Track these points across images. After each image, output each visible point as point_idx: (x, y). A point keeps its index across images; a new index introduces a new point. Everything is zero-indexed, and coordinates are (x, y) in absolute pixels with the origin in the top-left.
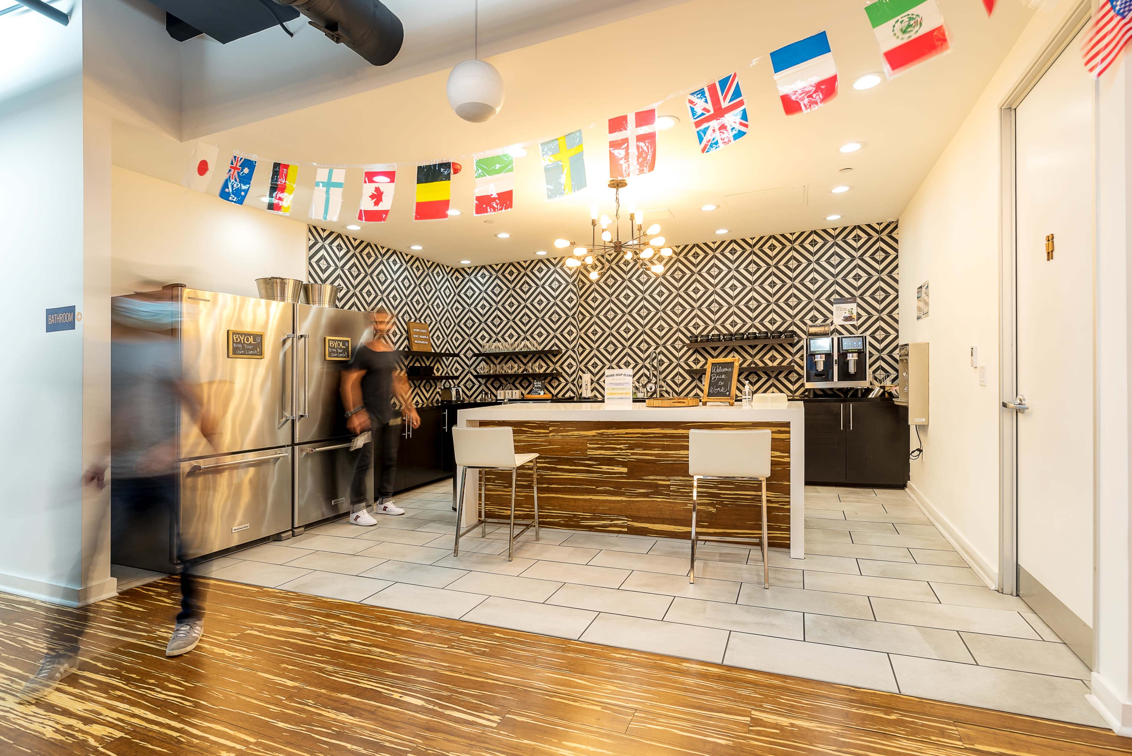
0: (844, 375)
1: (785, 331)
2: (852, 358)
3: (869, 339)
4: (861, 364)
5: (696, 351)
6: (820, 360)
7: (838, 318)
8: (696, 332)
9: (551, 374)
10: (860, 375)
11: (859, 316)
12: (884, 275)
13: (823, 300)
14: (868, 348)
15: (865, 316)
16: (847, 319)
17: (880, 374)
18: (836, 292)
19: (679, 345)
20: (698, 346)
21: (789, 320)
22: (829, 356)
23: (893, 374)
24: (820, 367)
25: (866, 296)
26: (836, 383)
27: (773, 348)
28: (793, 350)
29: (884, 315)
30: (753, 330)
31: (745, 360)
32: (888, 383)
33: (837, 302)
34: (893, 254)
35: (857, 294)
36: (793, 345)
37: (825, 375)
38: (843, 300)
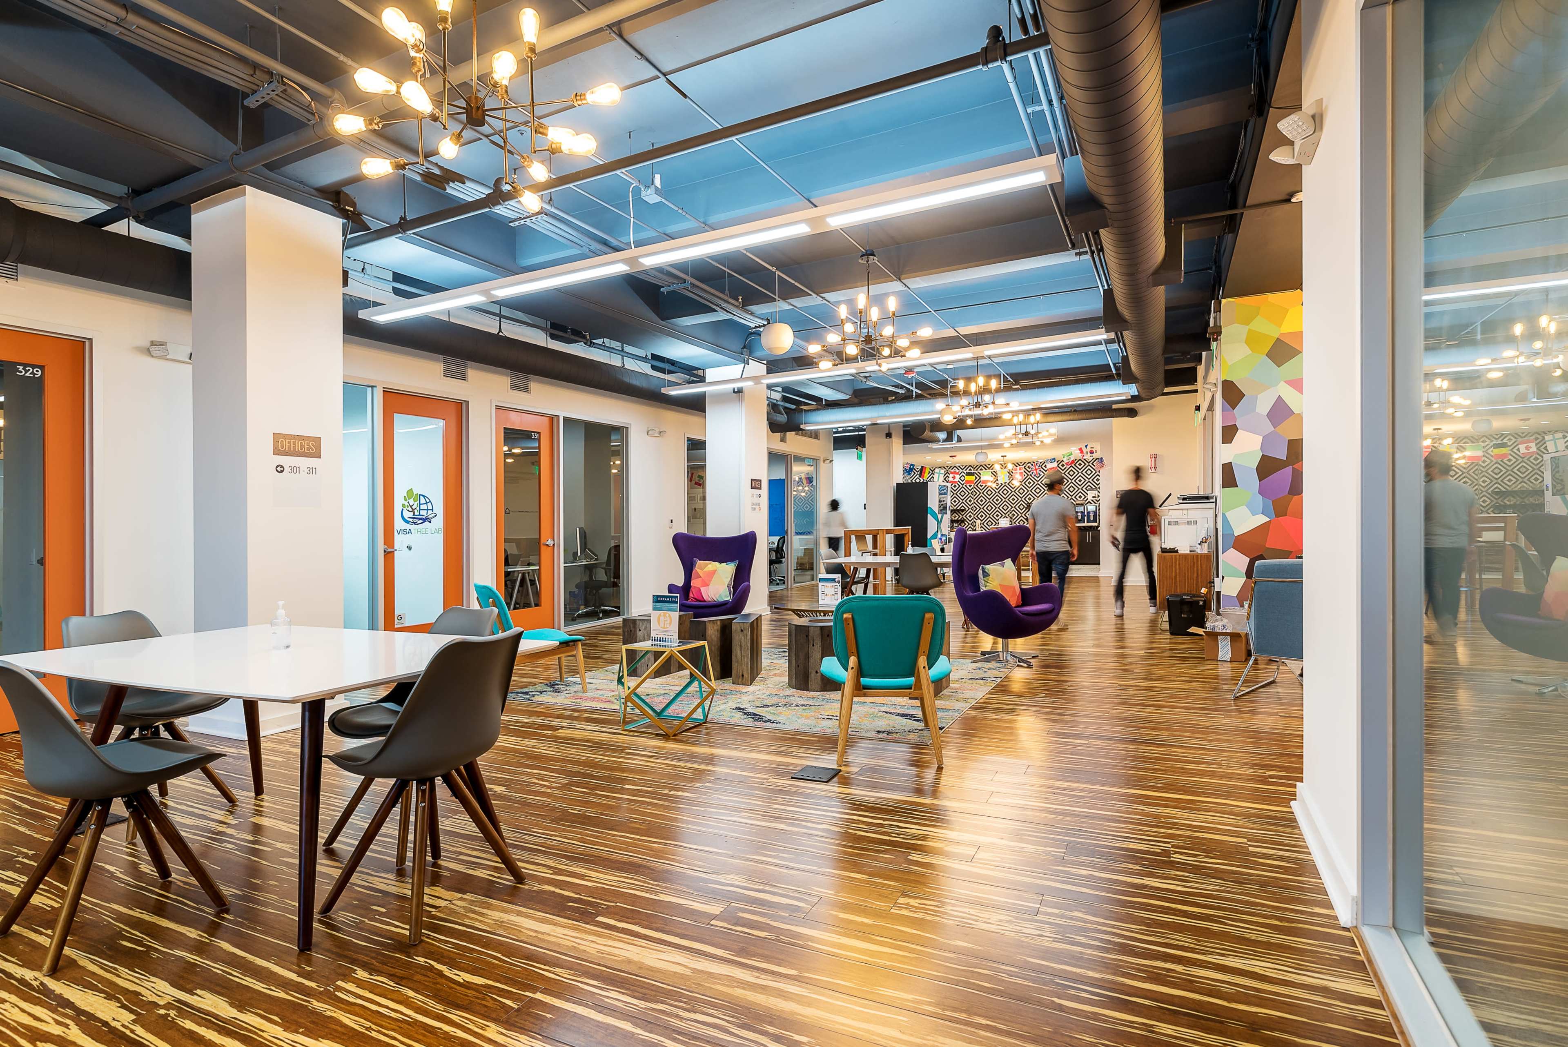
0: (1089, 521)
2: (1092, 514)
9: (961, 520)
10: (1094, 520)
13: (1084, 489)
16: (1093, 497)
19: (1021, 507)
24: (1080, 518)
26: (1086, 524)
33: (1090, 490)
37: (1082, 521)
38: (1092, 489)
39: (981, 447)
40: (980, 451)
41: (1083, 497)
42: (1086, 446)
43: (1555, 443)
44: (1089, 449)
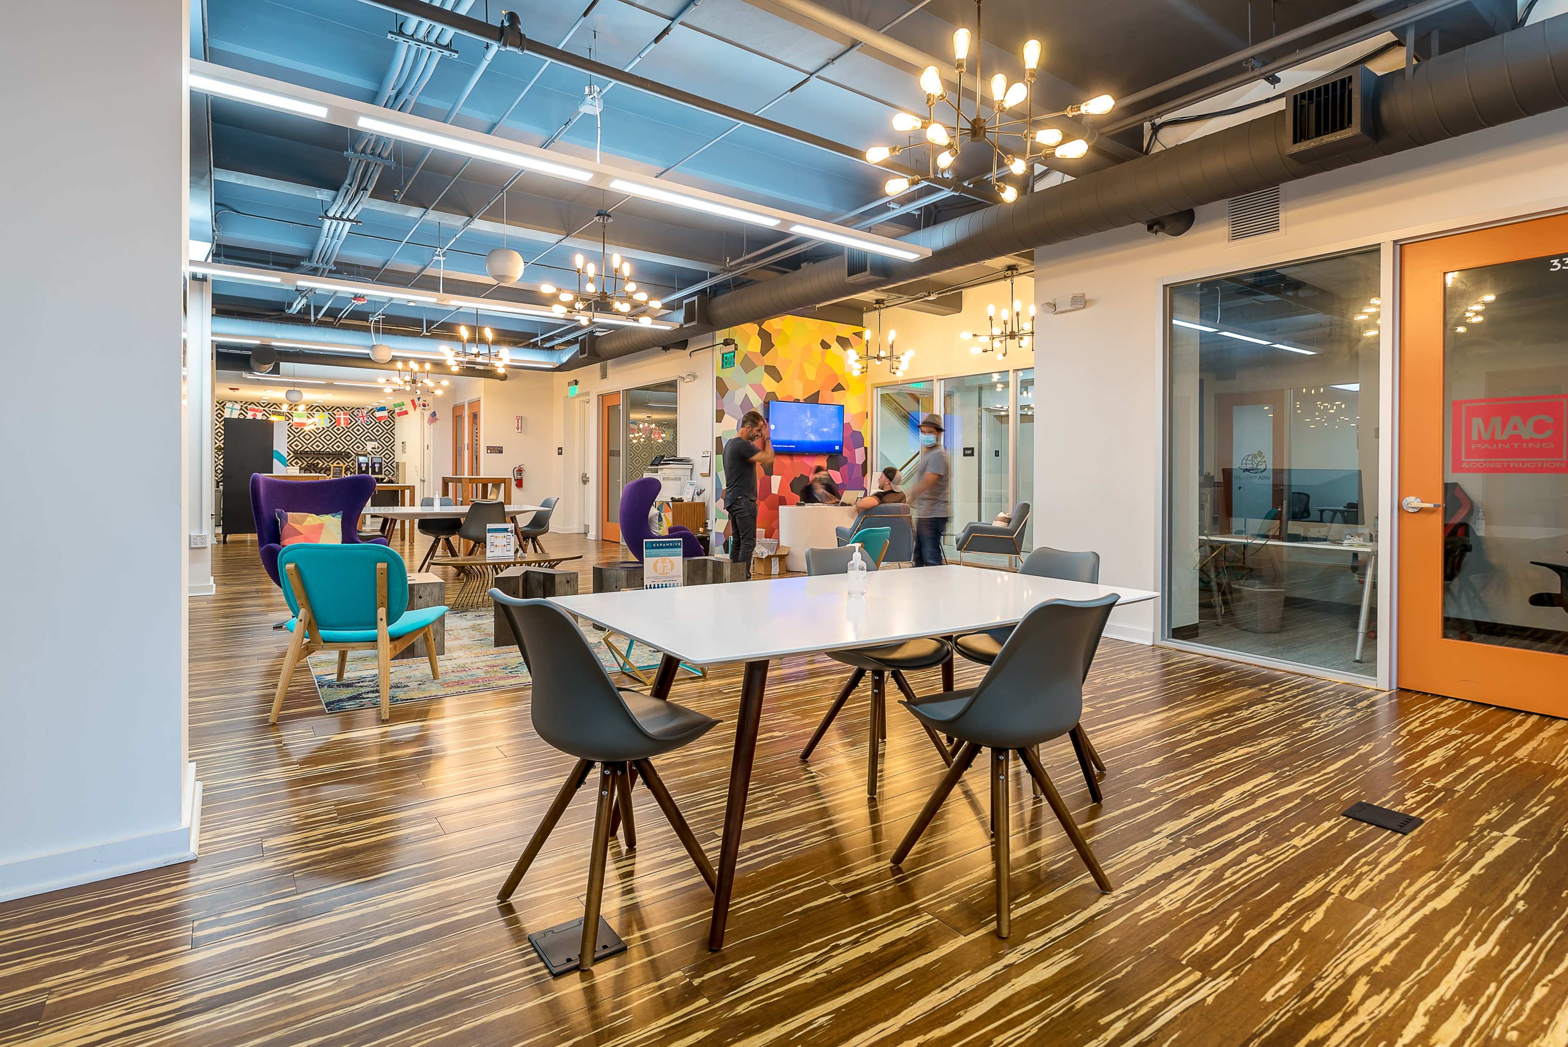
0: (374, 472)
1: (344, 451)
2: (377, 466)
3: (384, 458)
4: (380, 468)
5: (296, 458)
6: (364, 466)
7: (369, 449)
8: (297, 449)
10: (380, 472)
11: (379, 448)
12: (389, 431)
13: (362, 439)
14: (383, 462)
15: (381, 448)
16: (373, 448)
17: (387, 473)
18: (368, 436)
20: (299, 456)
21: (347, 447)
22: (367, 464)
23: (393, 473)
24: (364, 469)
25: (381, 439)
27: (338, 459)
28: (348, 461)
29: (389, 448)
30: (328, 450)
31: (324, 464)
32: (390, 476)
33: (369, 440)
34: (393, 423)
35: (378, 438)
36: (348, 459)
38: (371, 440)
39: (294, 384)
40: (292, 389)
41: (362, 447)
42: (419, 399)
43: (232, 411)
44: (421, 402)
